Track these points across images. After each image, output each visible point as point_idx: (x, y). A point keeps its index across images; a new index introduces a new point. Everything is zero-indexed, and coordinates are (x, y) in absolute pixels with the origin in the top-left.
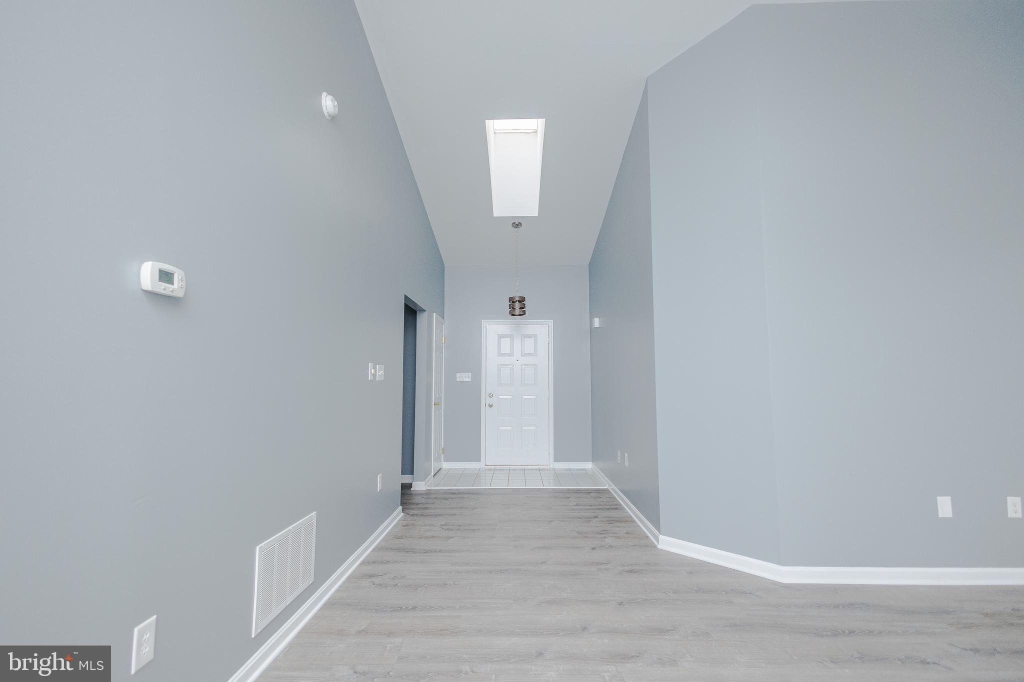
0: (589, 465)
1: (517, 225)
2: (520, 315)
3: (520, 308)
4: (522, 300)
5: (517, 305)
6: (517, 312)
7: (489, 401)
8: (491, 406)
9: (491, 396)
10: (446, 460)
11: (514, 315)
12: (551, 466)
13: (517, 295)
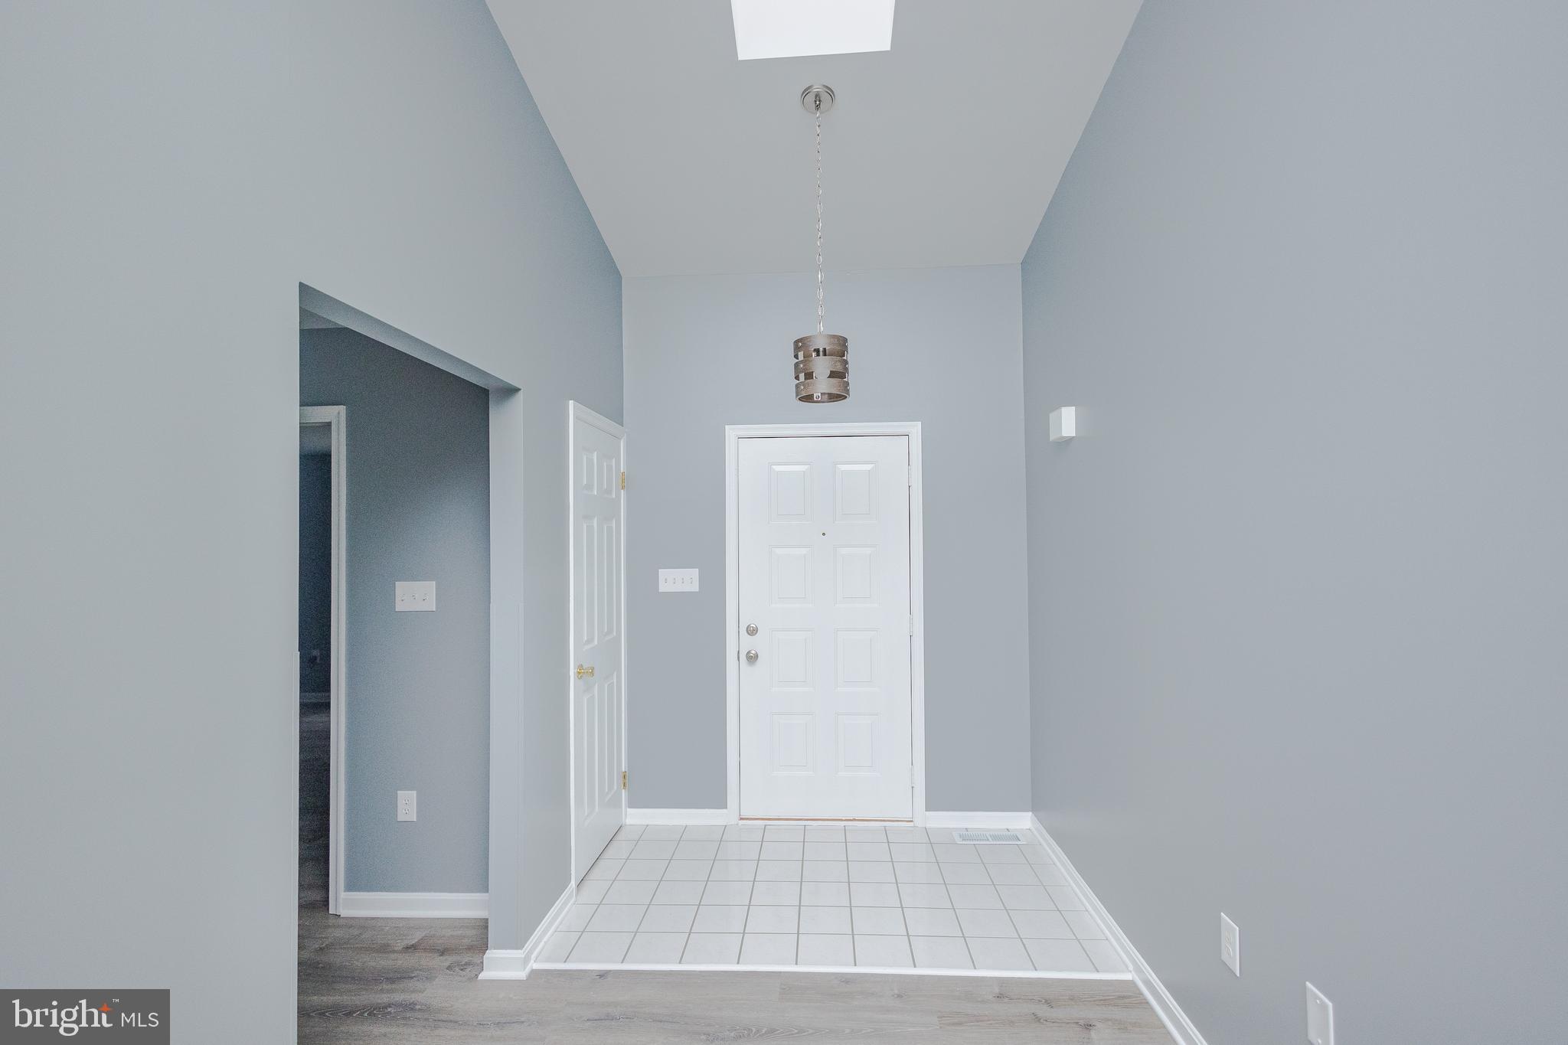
0: (1023, 822)
1: (818, 100)
2: (834, 397)
3: (833, 375)
4: (839, 349)
5: (822, 367)
6: (822, 385)
7: (748, 643)
8: (752, 658)
9: (752, 631)
10: (632, 804)
11: (808, 398)
12: (919, 822)
13: (820, 333)
